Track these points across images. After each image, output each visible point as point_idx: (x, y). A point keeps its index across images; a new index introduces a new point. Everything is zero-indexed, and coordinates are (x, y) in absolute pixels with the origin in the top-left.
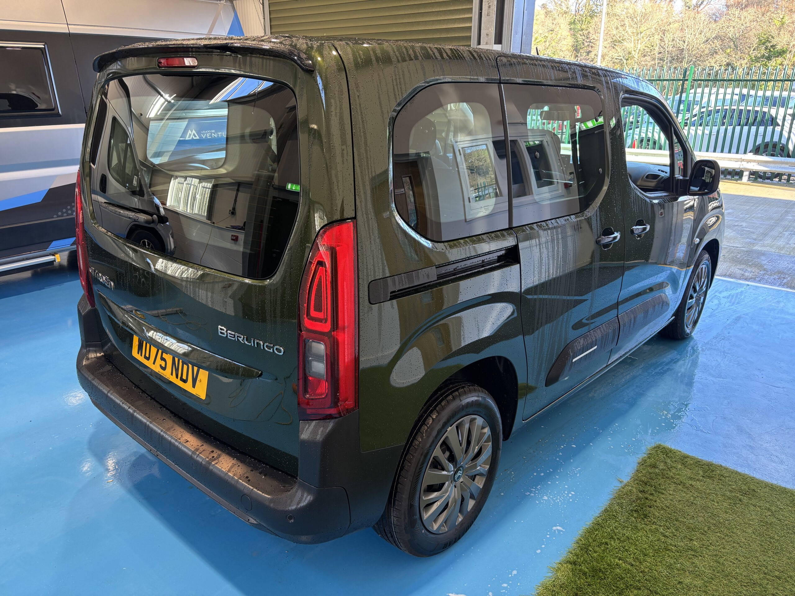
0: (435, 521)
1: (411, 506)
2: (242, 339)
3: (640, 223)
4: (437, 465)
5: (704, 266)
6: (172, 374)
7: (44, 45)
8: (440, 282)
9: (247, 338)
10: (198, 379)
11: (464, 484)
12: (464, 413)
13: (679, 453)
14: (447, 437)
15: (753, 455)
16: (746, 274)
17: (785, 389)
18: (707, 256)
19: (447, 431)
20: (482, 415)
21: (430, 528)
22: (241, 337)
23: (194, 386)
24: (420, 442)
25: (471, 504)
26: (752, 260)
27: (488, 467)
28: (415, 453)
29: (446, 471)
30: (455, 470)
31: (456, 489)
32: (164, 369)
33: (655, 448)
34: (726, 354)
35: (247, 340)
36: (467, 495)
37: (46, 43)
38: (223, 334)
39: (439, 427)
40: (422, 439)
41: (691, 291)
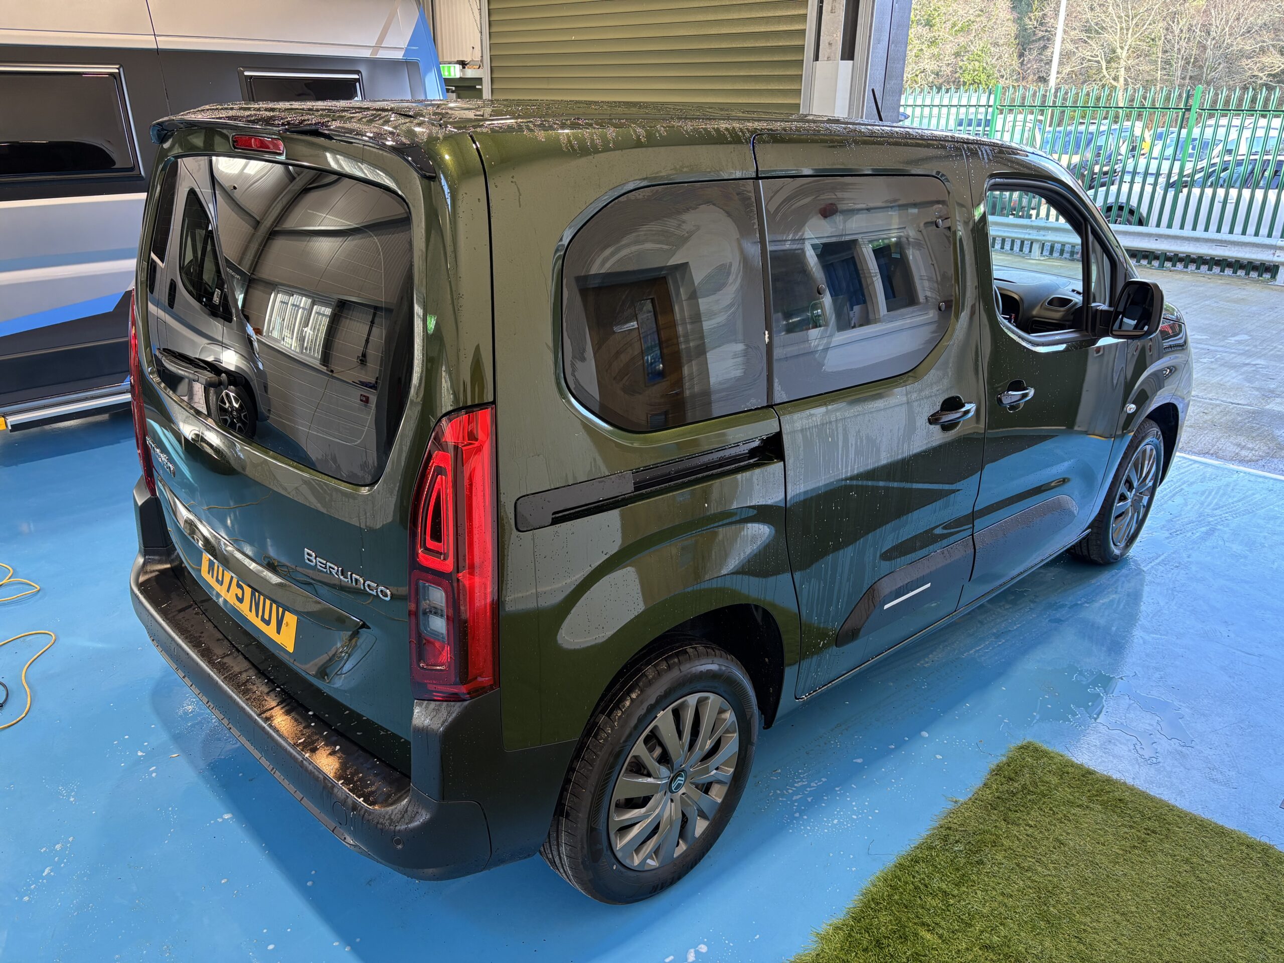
0: (637, 850)
1: (592, 831)
2: (336, 571)
3: (1017, 386)
4: (639, 768)
5: (1148, 447)
6: (251, 610)
7: (118, 69)
8: (642, 493)
9: (342, 571)
10: (284, 622)
11: (688, 797)
12: (686, 690)
13: (1061, 758)
14: (656, 727)
15: (1182, 769)
16: (1244, 453)
17: (1262, 659)
18: (1155, 430)
19: (656, 717)
20: (719, 692)
21: (627, 862)
22: (334, 569)
23: (278, 632)
24: (608, 734)
25: (700, 827)
26: (1259, 429)
27: (732, 770)
28: (601, 750)
29: (654, 778)
30: (672, 775)
31: (673, 804)
32: (241, 600)
33: (1021, 748)
34: (1176, 593)
35: (342, 574)
36: (692, 812)
37: (121, 66)
38: (311, 561)
39: (642, 711)
40: (613, 728)
41: (1122, 489)
